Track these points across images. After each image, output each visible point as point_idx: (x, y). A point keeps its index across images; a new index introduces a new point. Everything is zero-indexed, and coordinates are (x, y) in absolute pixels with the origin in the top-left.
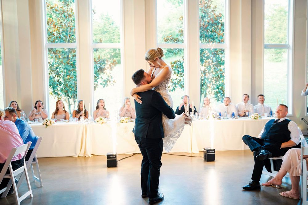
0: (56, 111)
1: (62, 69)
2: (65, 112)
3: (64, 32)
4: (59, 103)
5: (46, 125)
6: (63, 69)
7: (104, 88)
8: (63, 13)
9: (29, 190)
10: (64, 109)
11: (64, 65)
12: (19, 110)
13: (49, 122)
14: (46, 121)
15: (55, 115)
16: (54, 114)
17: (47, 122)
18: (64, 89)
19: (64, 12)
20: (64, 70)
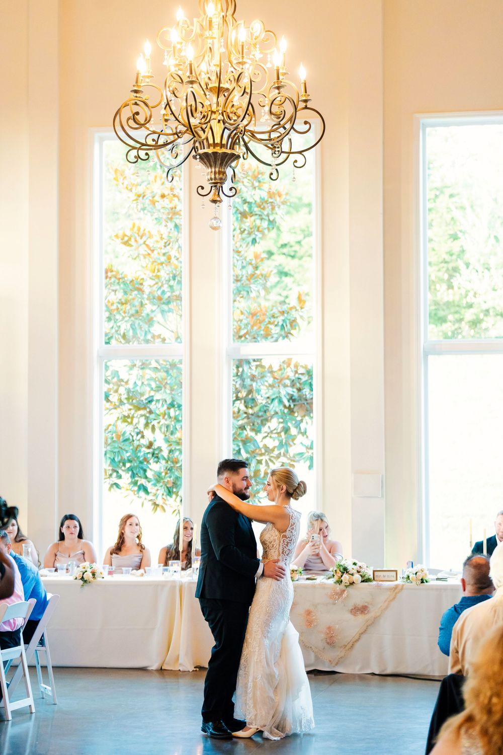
0: (118, 544)
1: (163, 405)
2: (140, 548)
3: (174, 279)
4: (128, 523)
5: (82, 578)
6: (165, 407)
7: (311, 471)
8: (171, 219)
9: (28, 696)
10: (137, 541)
11: (168, 392)
12: (22, 540)
13: (89, 571)
14: (84, 570)
15: (114, 555)
16: (111, 554)
17: (86, 571)
18: (163, 474)
19: (175, 214)
20: (169, 408)
